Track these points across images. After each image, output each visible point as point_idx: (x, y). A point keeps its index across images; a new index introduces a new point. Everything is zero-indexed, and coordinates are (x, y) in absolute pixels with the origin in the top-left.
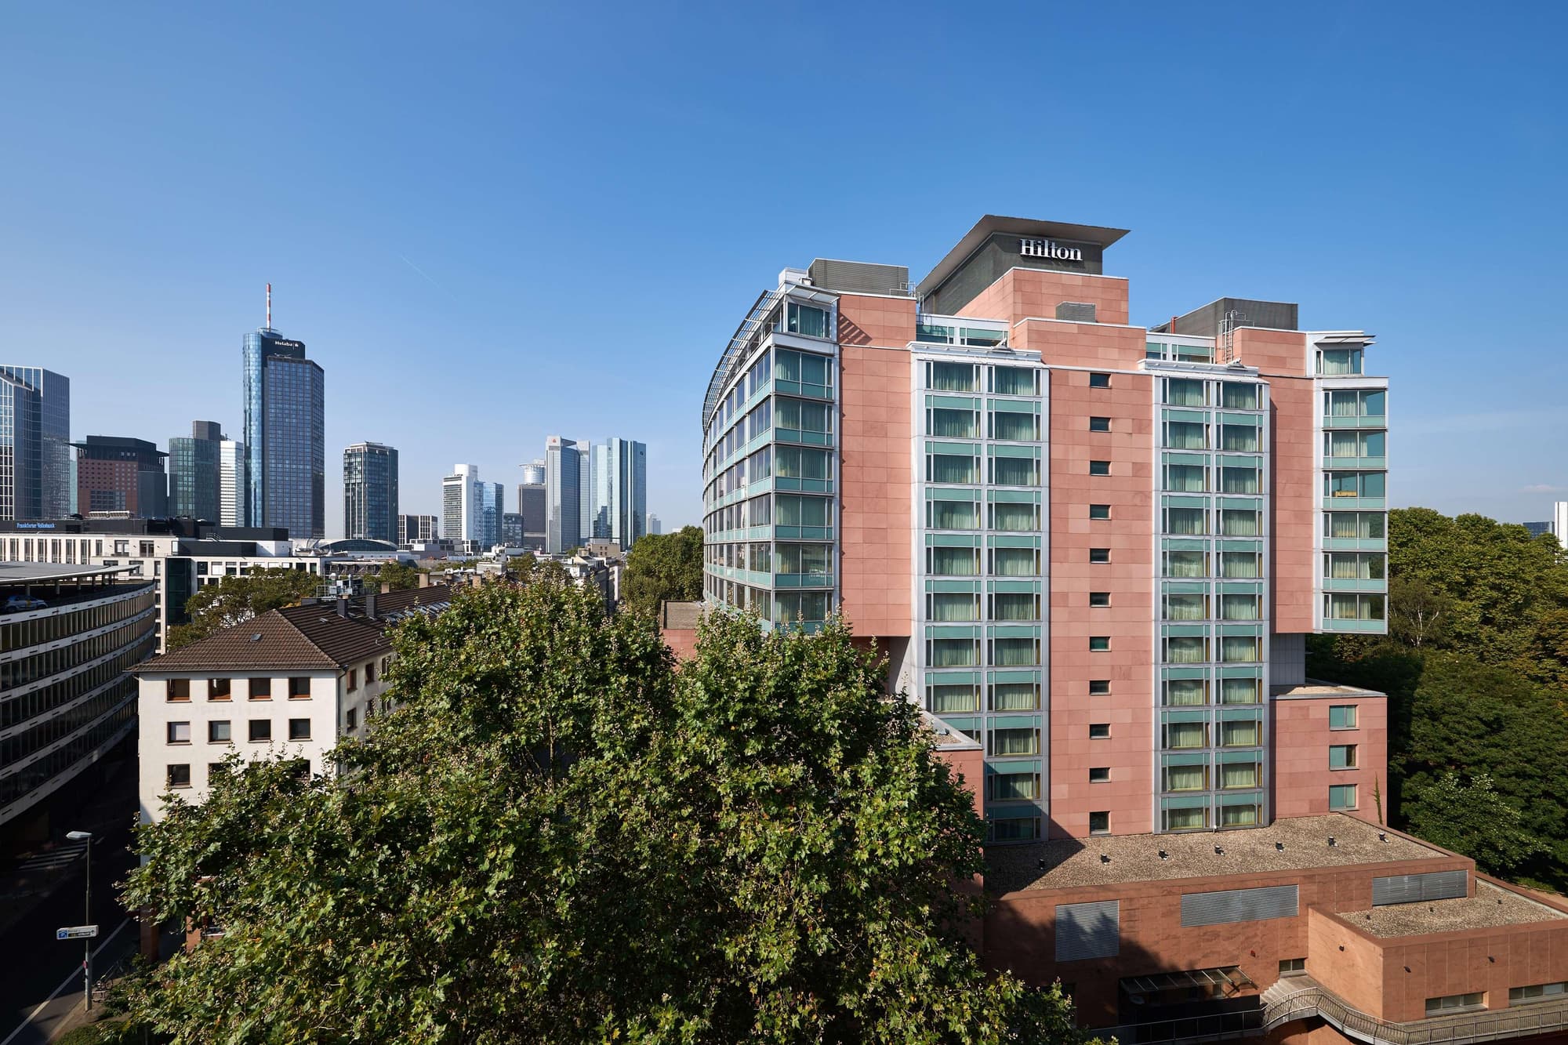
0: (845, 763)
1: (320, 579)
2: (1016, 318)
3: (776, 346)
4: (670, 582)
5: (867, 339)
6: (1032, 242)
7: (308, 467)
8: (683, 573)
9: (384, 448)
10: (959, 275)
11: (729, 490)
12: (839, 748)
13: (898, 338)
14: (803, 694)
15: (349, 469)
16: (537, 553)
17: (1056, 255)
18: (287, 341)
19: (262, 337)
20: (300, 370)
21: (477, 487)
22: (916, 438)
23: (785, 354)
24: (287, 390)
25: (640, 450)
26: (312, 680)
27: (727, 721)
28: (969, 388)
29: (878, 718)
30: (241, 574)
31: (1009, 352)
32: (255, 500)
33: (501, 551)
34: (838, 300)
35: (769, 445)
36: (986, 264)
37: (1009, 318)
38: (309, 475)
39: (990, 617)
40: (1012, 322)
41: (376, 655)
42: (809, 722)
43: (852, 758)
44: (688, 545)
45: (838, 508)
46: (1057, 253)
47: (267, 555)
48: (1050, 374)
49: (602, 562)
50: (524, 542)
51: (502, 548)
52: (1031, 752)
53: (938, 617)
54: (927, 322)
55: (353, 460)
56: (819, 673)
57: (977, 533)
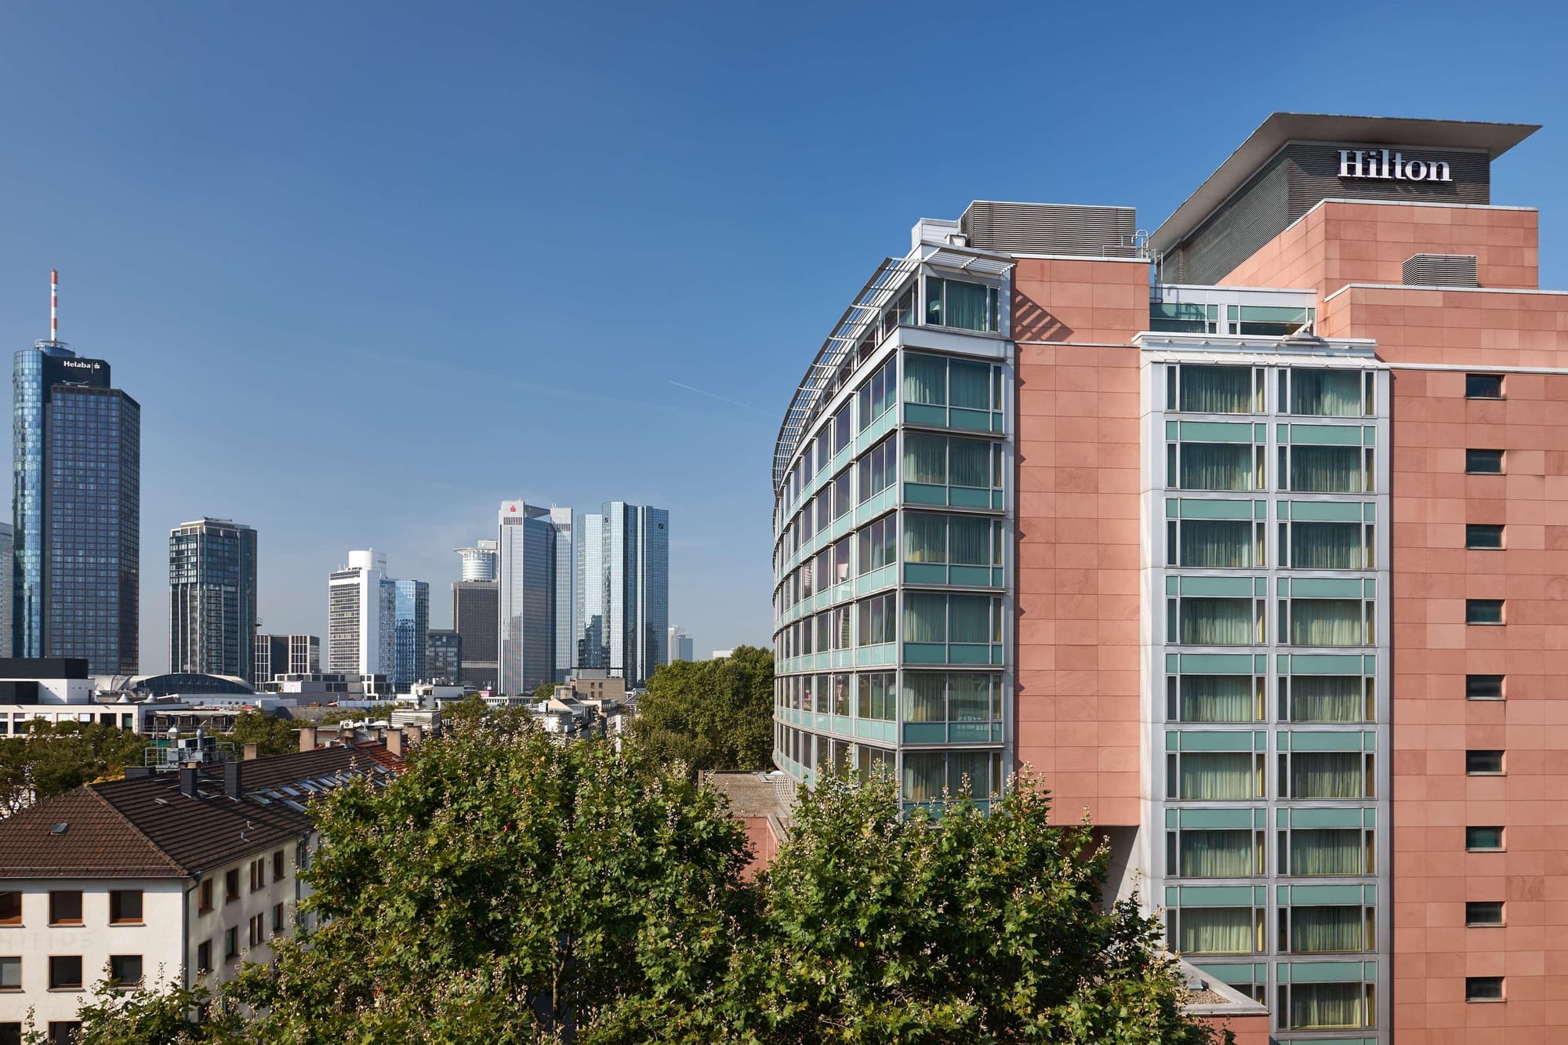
0: (1039, 1004)
1: (137, 738)
2: (1330, 285)
3: (906, 348)
4: (713, 740)
5: (1065, 332)
6: (1359, 155)
7: (113, 561)
8: (735, 725)
9: (232, 526)
10: (1226, 214)
11: (823, 586)
12: (1032, 980)
13: (1116, 327)
14: (969, 899)
15: (177, 560)
16: (485, 695)
17: (1403, 173)
18: (79, 361)
19: (43, 354)
20: (103, 406)
21: (386, 588)
22: (1150, 493)
23: (919, 361)
24: (81, 438)
25: (658, 522)
26: (145, 895)
27: (855, 933)
28: (1244, 406)
29: (1092, 936)
30: (15, 731)
31: (1316, 344)
32: (30, 615)
33: (426, 692)
34: (1013, 270)
35: (894, 511)
36: (1276, 192)
37: (1316, 286)
38: (114, 574)
39: (1282, 792)
40: (1322, 293)
41: (239, 858)
42: (981, 941)
43: (1052, 994)
44: (745, 678)
45: (1011, 613)
46: (1404, 171)
47: (54, 701)
48: (1392, 378)
49: (594, 708)
50: (461, 676)
51: (427, 687)
52: (1357, 1024)
53: (1189, 793)
54: (1169, 298)
55: (184, 547)
56: (997, 865)
57: (1260, 651)
